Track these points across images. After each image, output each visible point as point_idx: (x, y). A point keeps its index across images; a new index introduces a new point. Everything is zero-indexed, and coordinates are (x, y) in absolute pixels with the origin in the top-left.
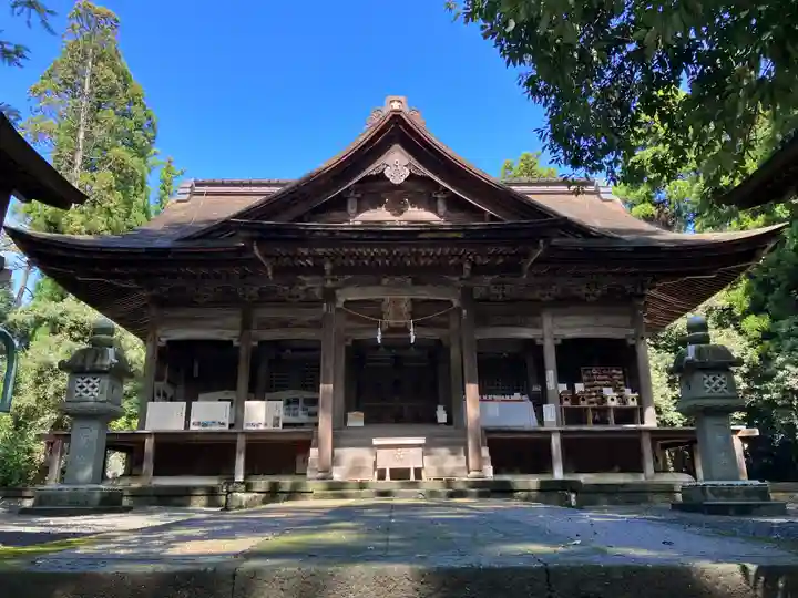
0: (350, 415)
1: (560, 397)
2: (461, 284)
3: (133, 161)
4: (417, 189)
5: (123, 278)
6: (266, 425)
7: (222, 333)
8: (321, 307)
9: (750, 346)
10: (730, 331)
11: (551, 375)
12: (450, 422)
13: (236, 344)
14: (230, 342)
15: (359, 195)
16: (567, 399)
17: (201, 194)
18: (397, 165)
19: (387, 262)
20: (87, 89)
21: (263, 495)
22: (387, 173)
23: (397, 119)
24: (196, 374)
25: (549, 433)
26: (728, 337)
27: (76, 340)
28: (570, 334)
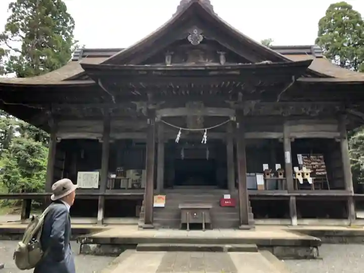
2: (236, 106)
7: (92, 135)
8: (147, 121)
13: (100, 141)
14: (97, 140)
15: (172, 53)
18: (195, 34)
19: (188, 92)
22: (189, 39)
23: (196, 5)
24: (82, 156)
25: (288, 197)
28: (300, 136)
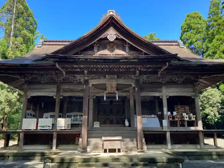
0: (95, 123)
1: (168, 117)
2: (135, 78)
3: (29, 35)
4: (119, 43)
5: (15, 74)
6: (65, 127)
7: (50, 94)
9: (222, 94)
10: (216, 89)
11: (165, 109)
12: (130, 126)
13: (55, 97)
14: (53, 97)
15: (98, 45)
16: (170, 118)
17: (45, 45)
18: (111, 34)
19: (108, 70)
20: (14, 12)
21: (58, 164)
22: (108, 37)
23: (112, 18)
24: (43, 106)
25: (166, 132)
26: (215, 91)
27: (8, 92)
28: (172, 95)
